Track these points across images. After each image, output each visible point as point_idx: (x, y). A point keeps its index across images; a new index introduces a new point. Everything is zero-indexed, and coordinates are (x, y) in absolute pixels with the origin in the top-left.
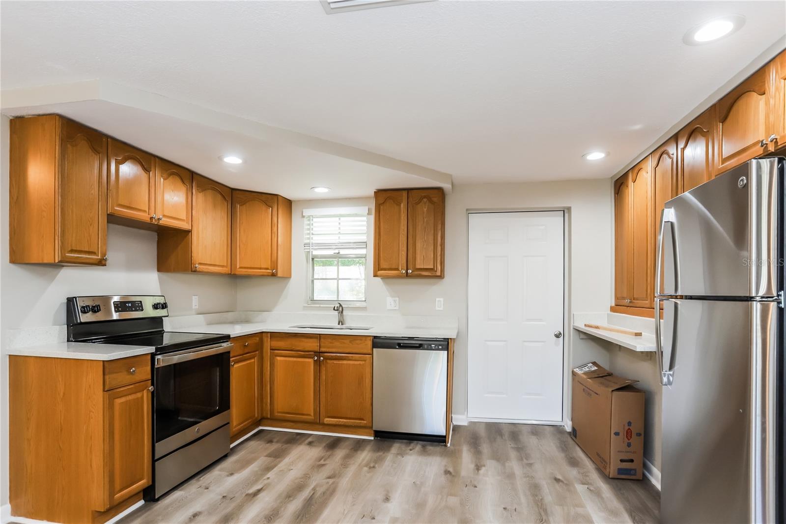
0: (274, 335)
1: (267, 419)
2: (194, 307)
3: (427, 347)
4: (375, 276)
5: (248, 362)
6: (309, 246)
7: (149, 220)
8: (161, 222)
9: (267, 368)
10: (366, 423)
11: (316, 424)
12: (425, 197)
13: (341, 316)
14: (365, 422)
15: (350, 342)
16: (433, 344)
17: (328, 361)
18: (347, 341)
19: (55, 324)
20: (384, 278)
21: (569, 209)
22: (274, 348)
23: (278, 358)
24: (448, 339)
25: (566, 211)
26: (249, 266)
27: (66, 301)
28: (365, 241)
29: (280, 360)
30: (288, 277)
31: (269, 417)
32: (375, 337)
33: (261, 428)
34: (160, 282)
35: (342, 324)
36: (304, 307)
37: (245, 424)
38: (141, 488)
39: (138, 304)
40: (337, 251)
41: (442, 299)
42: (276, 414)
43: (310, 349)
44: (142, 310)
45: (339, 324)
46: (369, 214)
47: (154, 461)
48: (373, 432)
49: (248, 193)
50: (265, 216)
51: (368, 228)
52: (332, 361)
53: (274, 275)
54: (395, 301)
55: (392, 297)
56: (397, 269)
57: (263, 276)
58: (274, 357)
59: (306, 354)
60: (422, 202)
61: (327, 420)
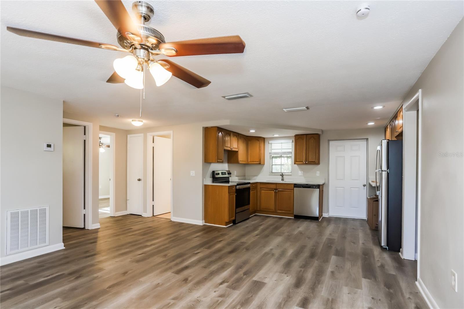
0: (261, 183)
1: (258, 210)
2: (235, 174)
3: (312, 187)
4: (294, 164)
5: (254, 191)
6: (271, 153)
7: (230, 149)
8: (233, 150)
9: (259, 194)
11: (275, 212)
12: (312, 137)
13: (283, 177)
14: (291, 212)
15: (286, 186)
16: (314, 187)
17: (279, 192)
19: (210, 178)
20: (297, 164)
21: (368, 139)
22: (261, 188)
24: (320, 185)
25: (367, 139)
26: (252, 161)
27: (212, 172)
28: (291, 151)
29: (263, 191)
30: (264, 164)
31: (259, 210)
32: (295, 184)
33: (256, 214)
34: (228, 167)
35: (283, 180)
36: (269, 175)
37: (252, 211)
38: (233, 220)
39: (225, 173)
40: (281, 155)
41: (319, 172)
42: (262, 209)
43: (273, 188)
44: (226, 175)
46: (293, 142)
47: (236, 213)
48: (294, 216)
49: (252, 137)
50: (257, 144)
51: (292, 147)
53: (260, 164)
54: (302, 173)
55: (301, 171)
56: (303, 162)
57: (256, 164)
58: (261, 190)
59: (272, 190)
60: (311, 139)
61: (278, 211)
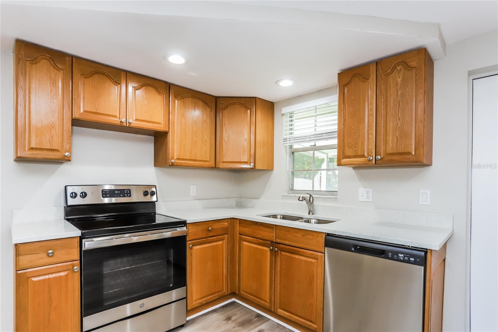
0: (241, 221)
2: (192, 194)
3: (393, 256)
4: (338, 165)
5: (214, 244)
6: (289, 141)
7: (119, 123)
9: (236, 250)
10: (316, 328)
11: (272, 312)
13: (310, 206)
14: (315, 326)
15: (302, 236)
16: (401, 253)
17: (282, 253)
18: (299, 235)
19: (55, 206)
20: (353, 166)
22: (241, 233)
23: (245, 243)
24: (427, 249)
26: (231, 161)
29: (245, 245)
30: (270, 169)
32: (328, 235)
33: (234, 299)
34: (156, 175)
35: (312, 214)
36: (281, 196)
37: (208, 298)
39: (127, 191)
40: (313, 144)
42: (242, 292)
43: (267, 238)
44: (130, 196)
45: (309, 214)
49: (229, 99)
50: (244, 116)
52: (286, 253)
54: (368, 193)
55: (365, 188)
56: (363, 156)
58: (242, 241)
59: (264, 242)
60: (395, 71)
61: (280, 312)
